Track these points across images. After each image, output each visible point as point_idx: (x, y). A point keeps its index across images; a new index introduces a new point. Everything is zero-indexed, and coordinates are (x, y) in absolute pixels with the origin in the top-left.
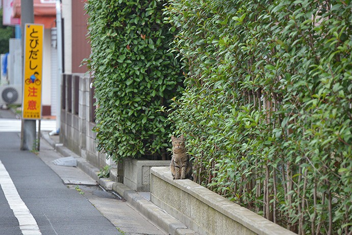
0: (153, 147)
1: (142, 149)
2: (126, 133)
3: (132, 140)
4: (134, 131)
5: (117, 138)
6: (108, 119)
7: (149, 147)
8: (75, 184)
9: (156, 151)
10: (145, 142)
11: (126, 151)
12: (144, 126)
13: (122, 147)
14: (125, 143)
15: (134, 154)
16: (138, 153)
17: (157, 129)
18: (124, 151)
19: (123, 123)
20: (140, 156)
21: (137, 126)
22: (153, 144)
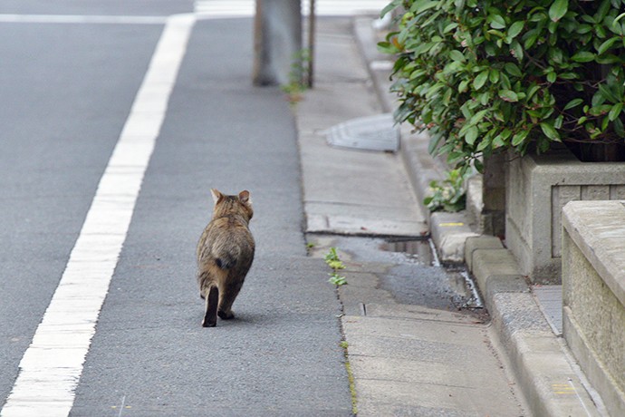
0: (595, 111)
1: (550, 121)
2: (491, 60)
3: (513, 89)
4: (518, 53)
5: (457, 79)
6: (422, 8)
7: (578, 112)
8: (343, 235)
9: (605, 125)
10: (562, 91)
11: (490, 128)
12: (559, 30)
13: (476, 111)
14: (484, 99)
15: (519, 140)
16: (536, 134)
17: (609, 42)
18: (483, 127)
19: (474, 22)
20: (544, 147)
21: (532, 32)
22: (597, 99)
